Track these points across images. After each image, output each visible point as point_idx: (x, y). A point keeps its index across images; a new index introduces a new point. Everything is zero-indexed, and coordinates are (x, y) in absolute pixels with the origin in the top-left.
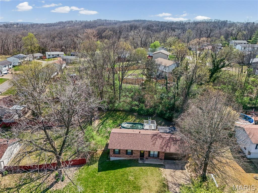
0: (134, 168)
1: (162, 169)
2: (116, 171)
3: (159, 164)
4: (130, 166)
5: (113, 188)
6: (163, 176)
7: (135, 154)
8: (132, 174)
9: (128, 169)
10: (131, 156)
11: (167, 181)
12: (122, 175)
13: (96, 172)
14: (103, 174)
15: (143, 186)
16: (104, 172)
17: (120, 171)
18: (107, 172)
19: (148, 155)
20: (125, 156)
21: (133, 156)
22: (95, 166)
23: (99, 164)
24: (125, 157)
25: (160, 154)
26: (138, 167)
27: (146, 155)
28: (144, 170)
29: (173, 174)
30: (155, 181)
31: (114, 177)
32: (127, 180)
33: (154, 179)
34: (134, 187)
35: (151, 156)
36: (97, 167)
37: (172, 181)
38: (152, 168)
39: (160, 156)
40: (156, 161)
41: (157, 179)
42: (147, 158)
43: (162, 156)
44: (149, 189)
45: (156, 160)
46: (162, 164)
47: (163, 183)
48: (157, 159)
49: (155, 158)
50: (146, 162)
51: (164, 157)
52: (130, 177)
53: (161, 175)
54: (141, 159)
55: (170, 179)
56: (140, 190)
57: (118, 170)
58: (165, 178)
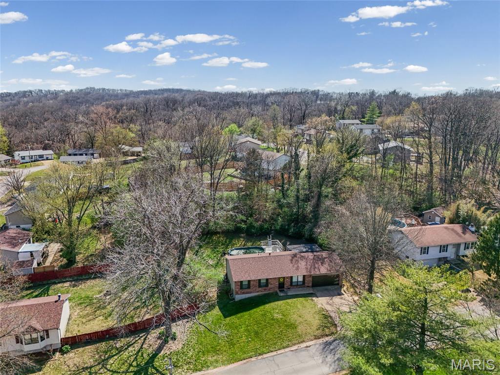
0: (276, 303)
1: (314, 298)
2: (252, 311)
3: (307, 294)
4: (270, 302)
5: (257, 333)
6: (319, 307)
7: (271, 284)
8: (277, 311)
9: (268, 307)
10: (266, 289)
11: (327, 311)
12: (262, 315)
13: (221, 320)
14: (233, 319)
15: (298, 322)
16: (234, 317)
17: (258, 311)
18: (239, 315)
19: (289, 284)
20: (257, 290)
21: (269, 288)
22: (216, 311)
23: (220, 309)
24: (258, 292)
25: (307, 279)
26: (282, 302)
27: (287, 285)
28: (291, 303)
29: (331, 301)
30: (312, 314)
31: (252, 319)
32: (273, 319)
33: (310, 312)
34: (286, 326)
35: (293, 284)
36: (220, 313)
37: (333, 310)
38: (300, 299)
39: (306, 282)
40: (302, 291)
41: (313, 311)
42: (289, 289)
43: (309, 282)
44: (307, 324)
45: (301, 289)
46: (312, 292)
47: (323, 314)
48: (302, 287)
49: (299, 286)
50: (289, 294)
51: (311, 283)
52: (276, 315)
53: (315, 305)
54: (280, 291)
55: (329, 308)
56: (296, 328)
57: (255, 310)
58: (323, 309)
